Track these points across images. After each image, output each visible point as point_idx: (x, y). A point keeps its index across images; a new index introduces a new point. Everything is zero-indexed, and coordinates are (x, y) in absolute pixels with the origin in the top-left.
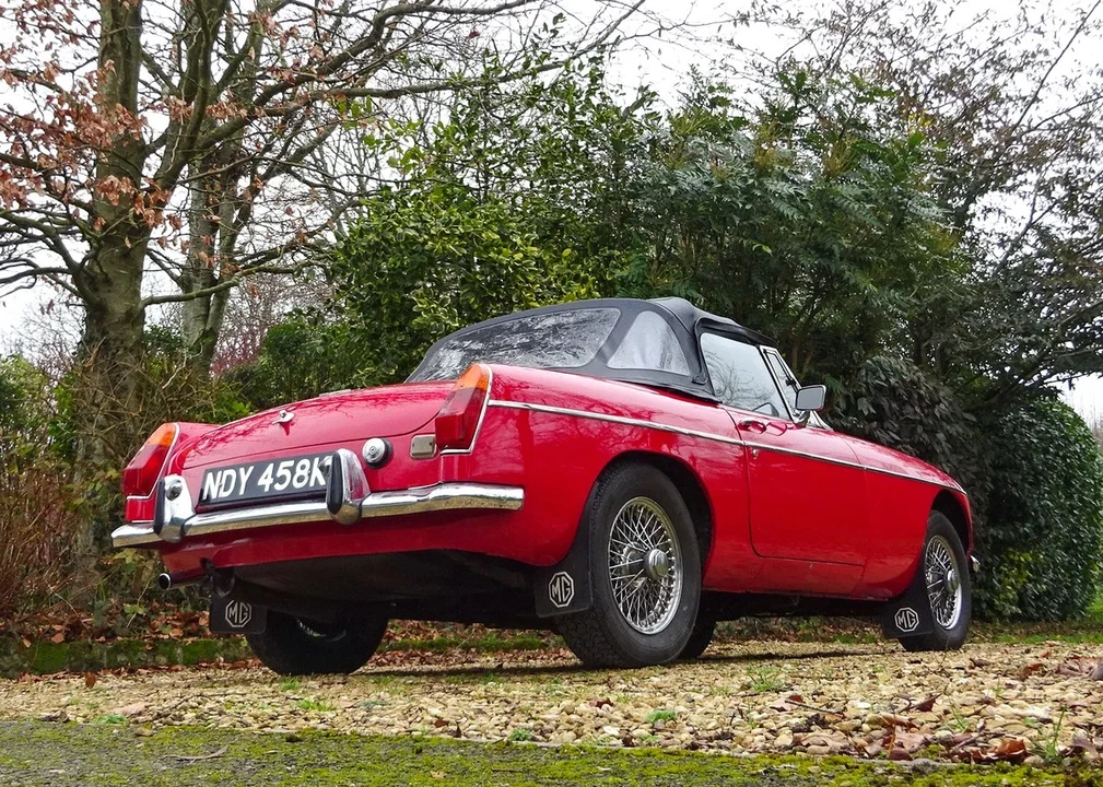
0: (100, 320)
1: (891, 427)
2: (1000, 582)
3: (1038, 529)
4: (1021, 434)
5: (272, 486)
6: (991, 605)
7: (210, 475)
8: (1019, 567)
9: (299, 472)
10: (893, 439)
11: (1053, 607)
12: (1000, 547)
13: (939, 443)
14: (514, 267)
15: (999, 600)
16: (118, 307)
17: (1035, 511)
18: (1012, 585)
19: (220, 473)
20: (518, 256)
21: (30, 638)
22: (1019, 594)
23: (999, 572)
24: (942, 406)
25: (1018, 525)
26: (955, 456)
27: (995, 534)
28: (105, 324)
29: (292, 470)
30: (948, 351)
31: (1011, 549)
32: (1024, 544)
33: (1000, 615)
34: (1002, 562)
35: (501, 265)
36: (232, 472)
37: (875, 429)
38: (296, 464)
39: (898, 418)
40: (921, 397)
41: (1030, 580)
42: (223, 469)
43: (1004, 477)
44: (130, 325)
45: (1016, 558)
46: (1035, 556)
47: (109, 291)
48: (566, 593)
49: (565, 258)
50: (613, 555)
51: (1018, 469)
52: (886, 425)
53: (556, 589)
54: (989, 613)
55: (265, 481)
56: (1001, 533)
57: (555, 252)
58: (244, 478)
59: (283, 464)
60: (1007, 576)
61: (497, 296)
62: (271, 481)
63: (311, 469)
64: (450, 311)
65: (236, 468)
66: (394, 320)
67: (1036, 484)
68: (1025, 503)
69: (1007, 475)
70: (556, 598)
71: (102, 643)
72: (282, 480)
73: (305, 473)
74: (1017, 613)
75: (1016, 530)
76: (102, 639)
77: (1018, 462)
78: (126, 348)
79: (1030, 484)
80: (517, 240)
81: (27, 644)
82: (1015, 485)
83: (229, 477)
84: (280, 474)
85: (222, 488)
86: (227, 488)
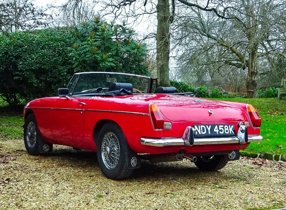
7: (196, 126)
29: (223, 128)
55: (216, 130)
58: (209, 129)
59: (220, 126)
62: (218, 131)
63: (229, 128)
65: (205, 125)
72: (221, 131)
83: (203, 128)
84: (220, 129)
85: (202, 131)
86: (204, 131)
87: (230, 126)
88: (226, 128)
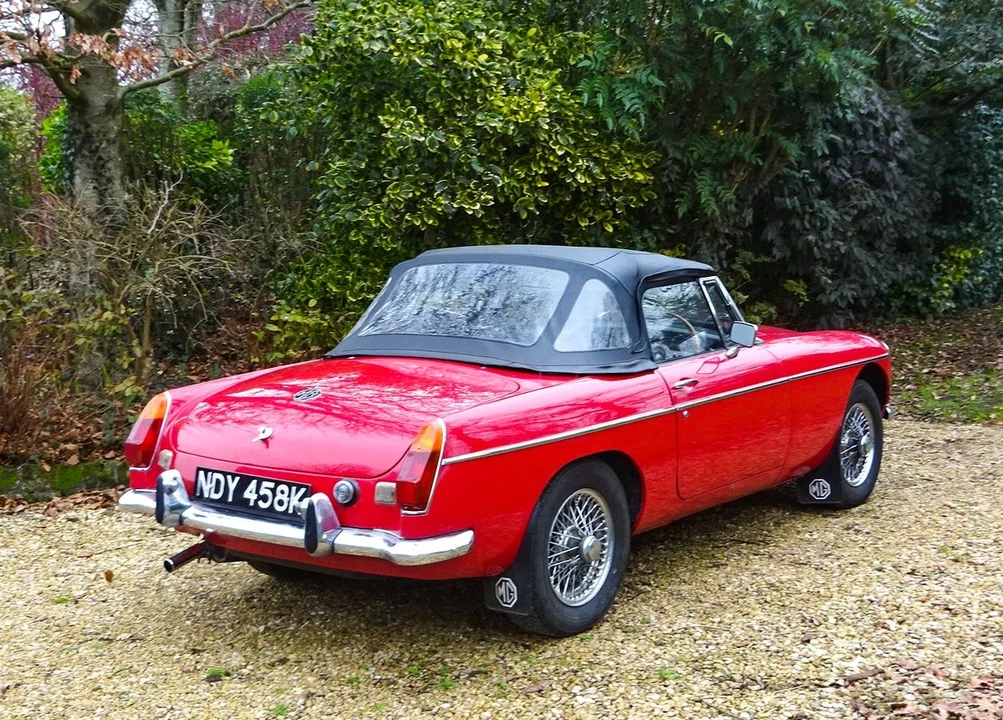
0: (82, 113)
1: (844, 164)
2: (938, 280)
3: (981, 226)
4: (977, 130)
5: (256, 501)
6: (926, 302)
7: (202, 473)
8: (958, 263)
9: (279, 496)
10: (844, 176)
11: (987, 292)
12: (941, 246)
13: (890, 170)
14: (478, 71)
15: (935, 298)
16: (98, 99)
17: (980, 209)
18: (949, 282)
19: (210, 473)
20: (483, 58)
21: (49, 462)
22: (956, 290)
23: (939, 269)
24: (897, 135)
25: (962, 224)
26: (905, 177)
27: (938, 234)
28: (87, 118)
29: (274, 491)
30: (911, 71)
31: (952, 247)
32: (967, 241)
33: (933, 311)
34: (942, 258)
35: (465, 70)
36: (220, 477)
37: (828, 168)
38: (276, 486)
39: (851, 154)
40: (876, 130)
41: (966, 275)
42: (214, 471)
43: (953, 182)
44: (110, 117)
45: (957, 255)
46: (975, 253)
47: (88, 84)
48: (510, 597)
49: (531, 38)
50: (552, 545)
51: (967, 171)
52: (839, 162)
53: (502, 591)
54: (925, 310)
55: (250, 494)
56: (945, 232)
57: (520, 33)
58: (232, 486)
59: (265, 484)
60: (945, 274)
61: (463, 98)
62: (255, 497)
63: (289, 496)
64: (416, 121)
65: (225, 474)
66: (362, 112)
67: (986, 183)
68: (972, 203)
69: (956, 179)
70: (502, 598)
71: (112, 458)
72: (265, 498)
73: (284, 498)
74: (951, 308)
75: (959, 229)
76: (111, 454)
77: (968, 165)
78: (108, 141)
79: (979, 184)
80: (482, 37)
81: (47, 468)
82: (961, 187)
83: (218, 481)
84: (263, 492)
85: (213, 490)
86: (217, 491)
87: (294, 488)
88: (282, 492)
